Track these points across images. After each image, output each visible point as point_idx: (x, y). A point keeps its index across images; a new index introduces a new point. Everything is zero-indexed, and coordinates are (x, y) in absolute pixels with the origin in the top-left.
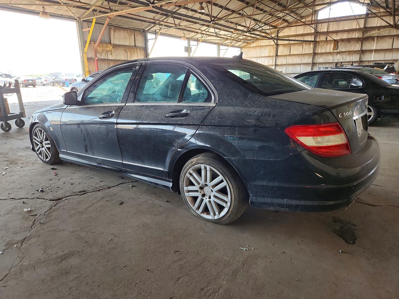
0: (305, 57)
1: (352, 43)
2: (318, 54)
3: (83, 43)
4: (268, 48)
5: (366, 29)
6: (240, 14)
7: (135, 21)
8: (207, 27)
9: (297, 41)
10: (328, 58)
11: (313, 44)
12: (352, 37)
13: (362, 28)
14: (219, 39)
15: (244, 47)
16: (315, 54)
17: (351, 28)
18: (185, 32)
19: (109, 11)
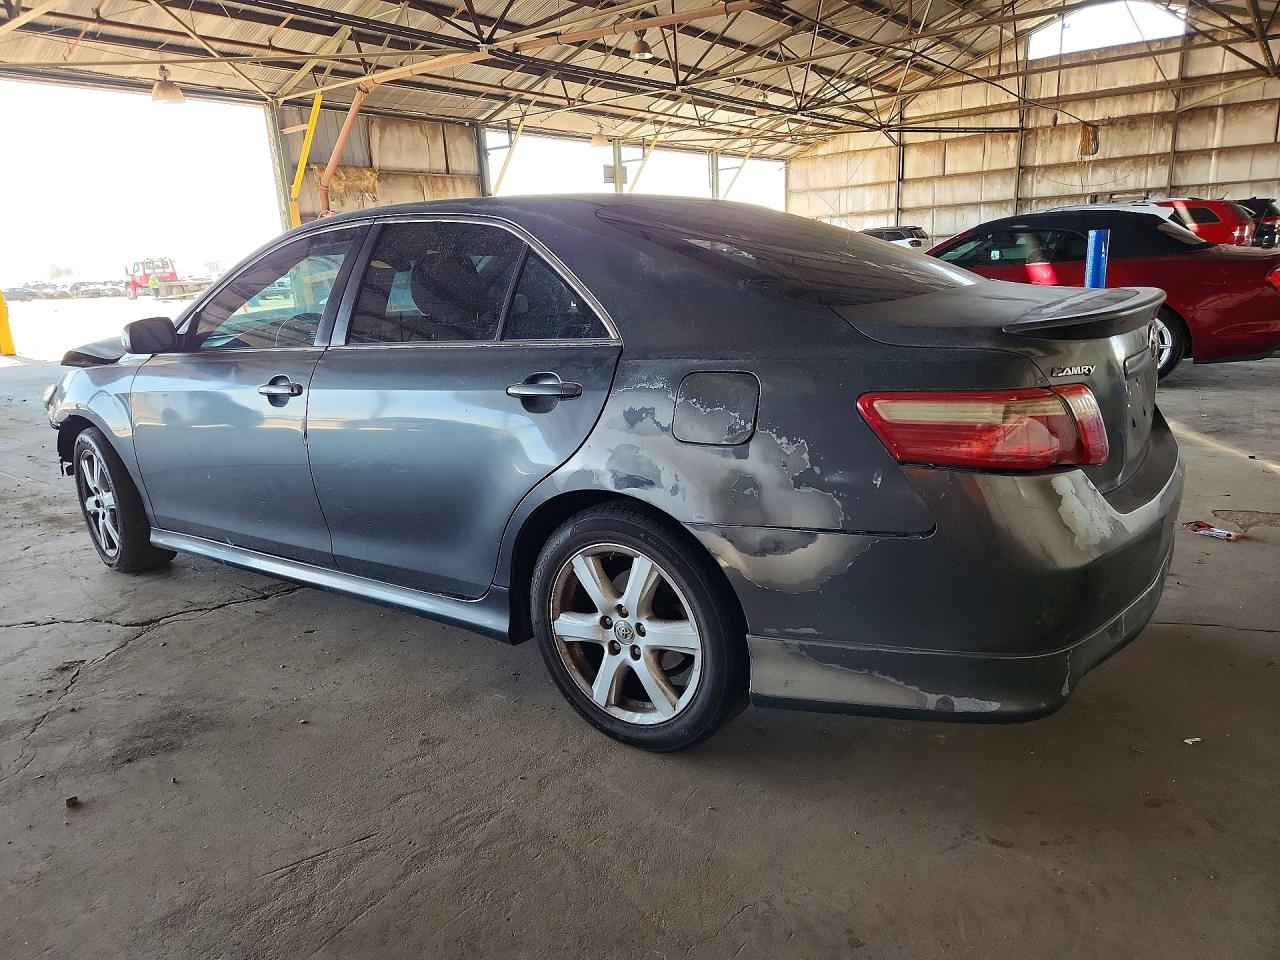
0: (993, 180)
1: (1143, 130)
2: (1032, 169)
3: (288, 169)
4: (872, 157)
5: (1186, 84)
6: (772, 55)
7: (445, 95)
8: (672, 102)
9: (966, 130)
10: (1068, 180)
11: (1016, 138)
12: (1143, 111)
13: (1174, 81)
14: (715, 135)
15: (795, 157)
16: (1023, 170)
17: (1137, 83)
18: (602, 120)
19: (360, 69)
